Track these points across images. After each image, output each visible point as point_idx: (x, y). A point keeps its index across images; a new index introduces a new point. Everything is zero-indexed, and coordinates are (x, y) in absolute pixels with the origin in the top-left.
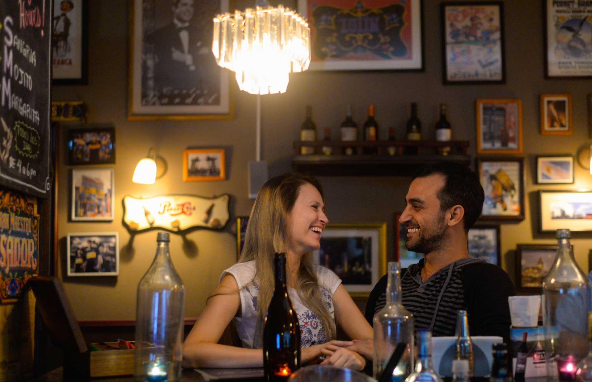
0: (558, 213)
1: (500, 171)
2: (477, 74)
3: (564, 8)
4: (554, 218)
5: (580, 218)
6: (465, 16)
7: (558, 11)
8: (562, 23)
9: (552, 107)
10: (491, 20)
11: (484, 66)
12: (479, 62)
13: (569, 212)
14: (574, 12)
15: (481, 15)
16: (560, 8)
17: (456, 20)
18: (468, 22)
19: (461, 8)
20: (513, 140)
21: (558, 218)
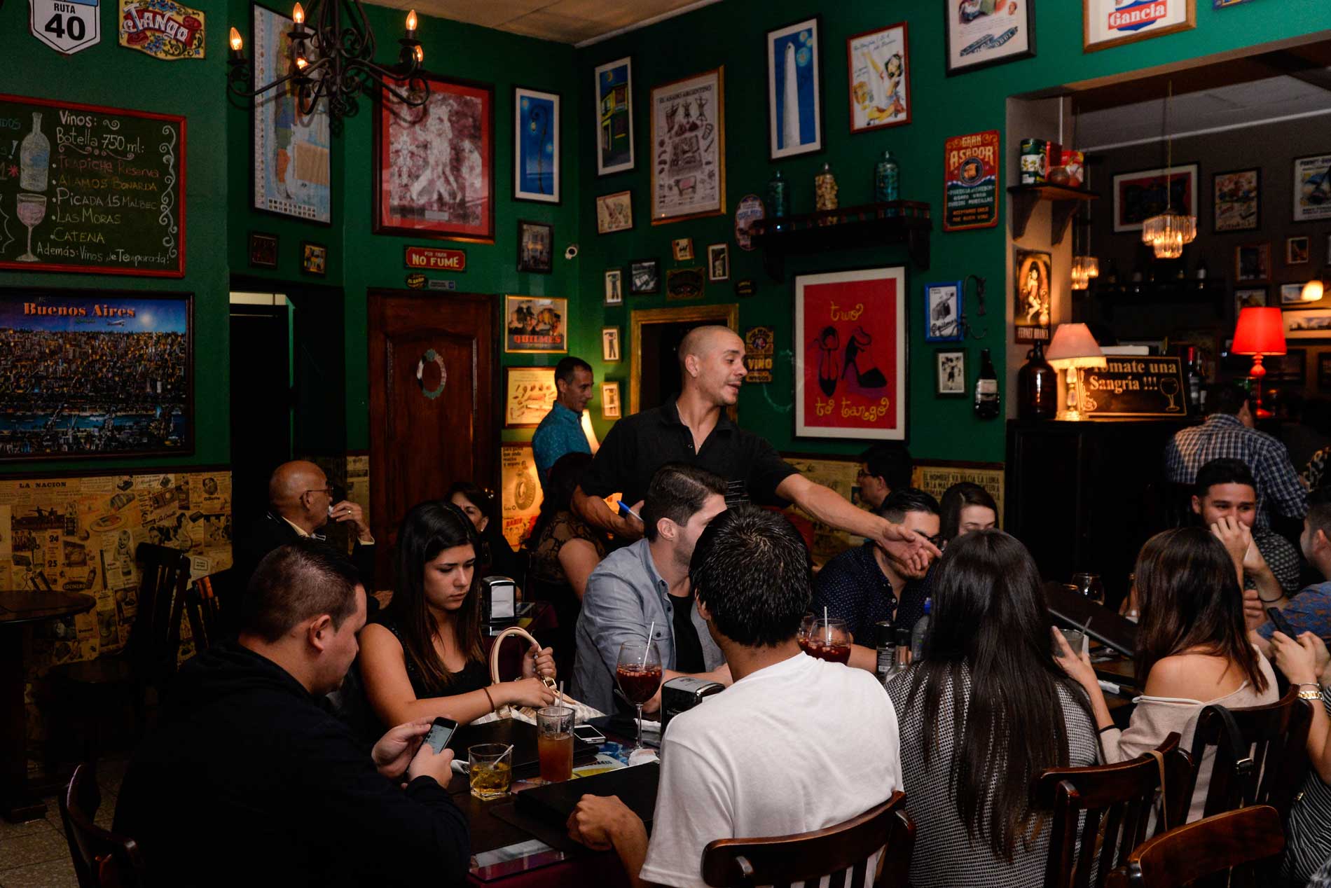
0: (1295, 326)
1: (1250, 297)
2: (1238, 225)
3: (1310, 166)
4: (1292, 330)
5: (1312, 329)
6: (1230, 182)
7: (1304, 170)
8: (1307, 178)
9: (1295, 245)
10: (1250, 183)
11: (1244, 218)
12: (1241, 215)
13: (1304, 325)
14: (1318, 168)
15: (1242, 180)
16: (1307, 167)
17: (1223, 185)
18: (1232, 186)
19: (1227, 176)
20: (1264, 272)
21: (1295, 330)
